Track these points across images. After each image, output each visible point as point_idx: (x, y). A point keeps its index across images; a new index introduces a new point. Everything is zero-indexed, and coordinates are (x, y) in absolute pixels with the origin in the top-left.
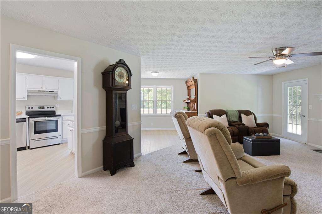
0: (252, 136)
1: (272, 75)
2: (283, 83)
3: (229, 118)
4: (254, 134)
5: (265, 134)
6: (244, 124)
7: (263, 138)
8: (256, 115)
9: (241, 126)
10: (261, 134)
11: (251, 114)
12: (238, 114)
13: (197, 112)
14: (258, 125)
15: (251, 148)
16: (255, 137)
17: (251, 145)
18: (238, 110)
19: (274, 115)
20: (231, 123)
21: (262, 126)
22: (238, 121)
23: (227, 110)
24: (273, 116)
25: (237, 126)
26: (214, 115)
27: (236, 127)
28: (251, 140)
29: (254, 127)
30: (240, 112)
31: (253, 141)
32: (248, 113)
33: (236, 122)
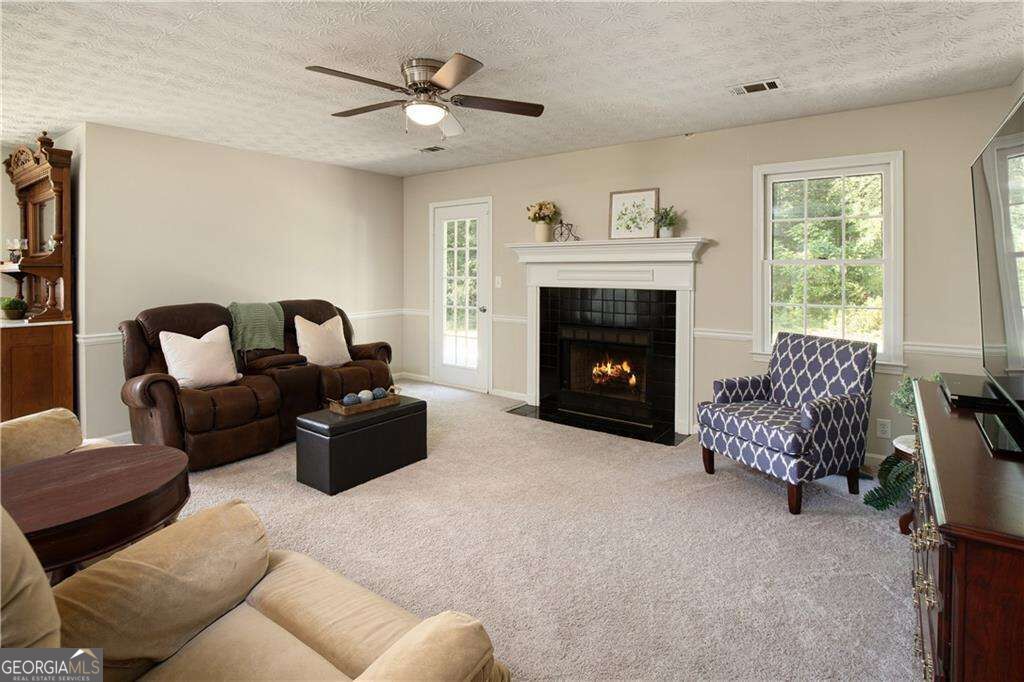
0: (331, 409)
1: (402, 178)
2: (430, 205)
3: (240, 340)
4: (340, 397)
5: (379, 391)
6: (304, 359)
7: (373, 407)
8: (350, 316)
9: (293, 367)
10: (365, 395)
11: (334, 315)
12: (282, 317)
13: (71, 322)
14: (357, 353)
15: (327, 463)
16: (341, 410)
17: (326, 450)
18: (281, 303)
19: (406, 311)
20: (247, 362)
21: (370, 357)
22: (281, 347)
23: (234, 305)
24: (402, 315)
25: (275, 370)
26: (163, 335)
27: (272, 376)
28: (326, 427)
29: (344, 362)
30: (291, 309)
31: (332, 431)
32: (319, 312)
33: (274, 351)
